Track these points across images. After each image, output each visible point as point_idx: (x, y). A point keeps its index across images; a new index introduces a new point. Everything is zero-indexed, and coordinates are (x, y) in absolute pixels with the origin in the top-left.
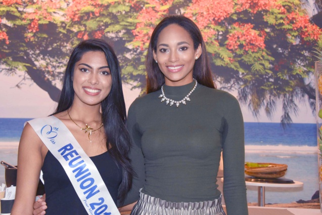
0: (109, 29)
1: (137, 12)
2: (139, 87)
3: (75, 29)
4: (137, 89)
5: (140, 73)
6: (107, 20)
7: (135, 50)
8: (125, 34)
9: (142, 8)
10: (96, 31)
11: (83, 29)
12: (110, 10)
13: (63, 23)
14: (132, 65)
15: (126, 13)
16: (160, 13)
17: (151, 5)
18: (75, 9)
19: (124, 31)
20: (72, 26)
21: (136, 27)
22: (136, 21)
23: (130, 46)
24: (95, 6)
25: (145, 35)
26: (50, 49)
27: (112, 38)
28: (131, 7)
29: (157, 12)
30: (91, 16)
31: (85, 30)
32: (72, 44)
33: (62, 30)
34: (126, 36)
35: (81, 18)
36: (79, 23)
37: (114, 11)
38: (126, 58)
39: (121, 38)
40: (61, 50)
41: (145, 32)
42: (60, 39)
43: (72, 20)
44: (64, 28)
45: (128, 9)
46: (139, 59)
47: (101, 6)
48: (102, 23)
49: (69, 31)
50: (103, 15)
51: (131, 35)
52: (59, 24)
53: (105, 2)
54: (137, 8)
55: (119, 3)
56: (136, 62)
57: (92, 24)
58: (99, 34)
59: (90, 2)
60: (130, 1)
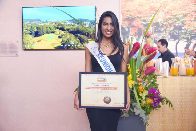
0: (176, 22)
2: (186, 41)
3: (165, 23)
4: (186, 42)
5: (187, 37)
6: (176, 20)
7: (185, 29)
8: (181, 24)
9: (188, 15)
10: (172, 24)
11: (167, 23)
12: (177, 16)
13: (161, 22)
14: (184, 34)
15: (182, 17)
17: (191, 14)
18: (165, 17)
19: (181, 23)
20: (164, 22)
21: (185, 22)
22: (185, 20)
23: (183, 28)
24: (171, 15)
25: (188, 24)
26: (157, 30)
27: (177, 26)
28: (184, 15)
29: (193, 16)
30: (170, 19)
31: (168, 24)
32: (164, 28)
33: (161, 24)
34: (182, 25)
35: (167, 20)
36: (166, 21)
39: (180, 26)
40: (160, 31)
41: (189, 23)
42: (160, 27)
43: (164, 21)
44: (161, 23)
45: (183, 16)
46: (186, 32)
47: (174, 15)
48: (174, 21)
49: (163, 24)
50: (174, 18)
51: (184, 24)
52: (160, 22)
53: (175, 14)
54: (186, 15)
55: (180, 14)
56: (186, 33)
57: (170, 22)
58: (173, 25)
59: (170, 14)
60: (183, 13)
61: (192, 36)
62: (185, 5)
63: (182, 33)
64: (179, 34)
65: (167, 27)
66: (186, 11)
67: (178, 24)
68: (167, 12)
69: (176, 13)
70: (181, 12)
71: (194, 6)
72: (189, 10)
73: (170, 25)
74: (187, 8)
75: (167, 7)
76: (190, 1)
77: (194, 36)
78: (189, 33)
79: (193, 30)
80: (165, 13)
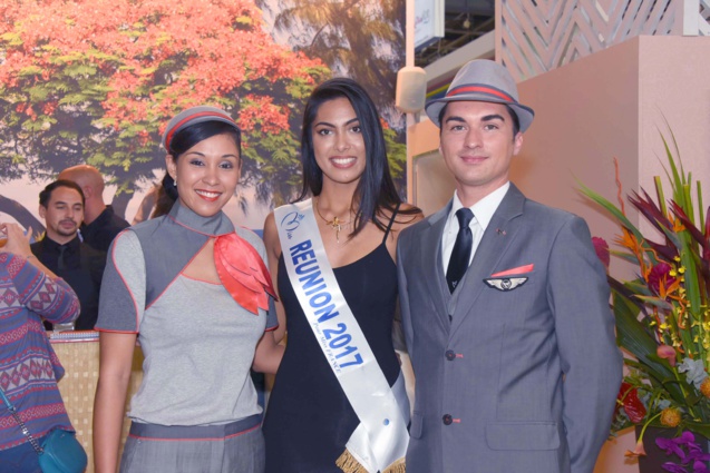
0: (66, 99)
1: (107, 76)
2: (114, 183)
3: (12, 99)
4: (111, 186)
5: (115, 162)
6: (62, 86)
7: (106, 131)
8: (89, 107)
9: (115, 71)
10: (45, 102)
11: (24, 99)
12: (66, 72)
14: (103, 151)
15: (91, 77)
16: (142, 79)
17: (128, 67)
18: (12, 70)
19: (88, 103)
20: (6, 94)
21: (107, 98)
22: (107, 89)
23: (98, 124)
24: (42, 66)
25: (120, 109)
27: (71, 113)
28: (98, 68)
29: (137, 76)
30: (37, 80)
31: (28, 101)
32: (8, 120)
34: (92, 110)
35: (21, 83)
36: (18, 90)
37: (73, 74)
38: (93, 142)
39: (85, 113)
41: (120, 104)
43: (6, 85)
45: (93, 72)
46: (113, 143)
47: (52, 66)
48: (54, 92)
50: (55, 79)
51: (99, 109)
53: (58, 61)
54: (106, 70)
55: (80, 63)
56: (109, 148)
57: (38, 93)
58: (50, 107)
59: (33, 60)
60: (96, 60)
61: (138, 159)
62: (102, 24)
63: (93, 144)
64: (79, 148)
65: (24, 117)
66: (105, 51)
67: (70, 104)
68: (20, 49)
69: (66, 58)
70: (88, 56)
71: (137, 33)
72: (120, 51)
73: (39, 107)
74: (108, 38)
75: (20, 26)
76: (120, 13)
77: (145, 160)
78: (125, 149)
79: (139, 136)
80: (10, 52)
